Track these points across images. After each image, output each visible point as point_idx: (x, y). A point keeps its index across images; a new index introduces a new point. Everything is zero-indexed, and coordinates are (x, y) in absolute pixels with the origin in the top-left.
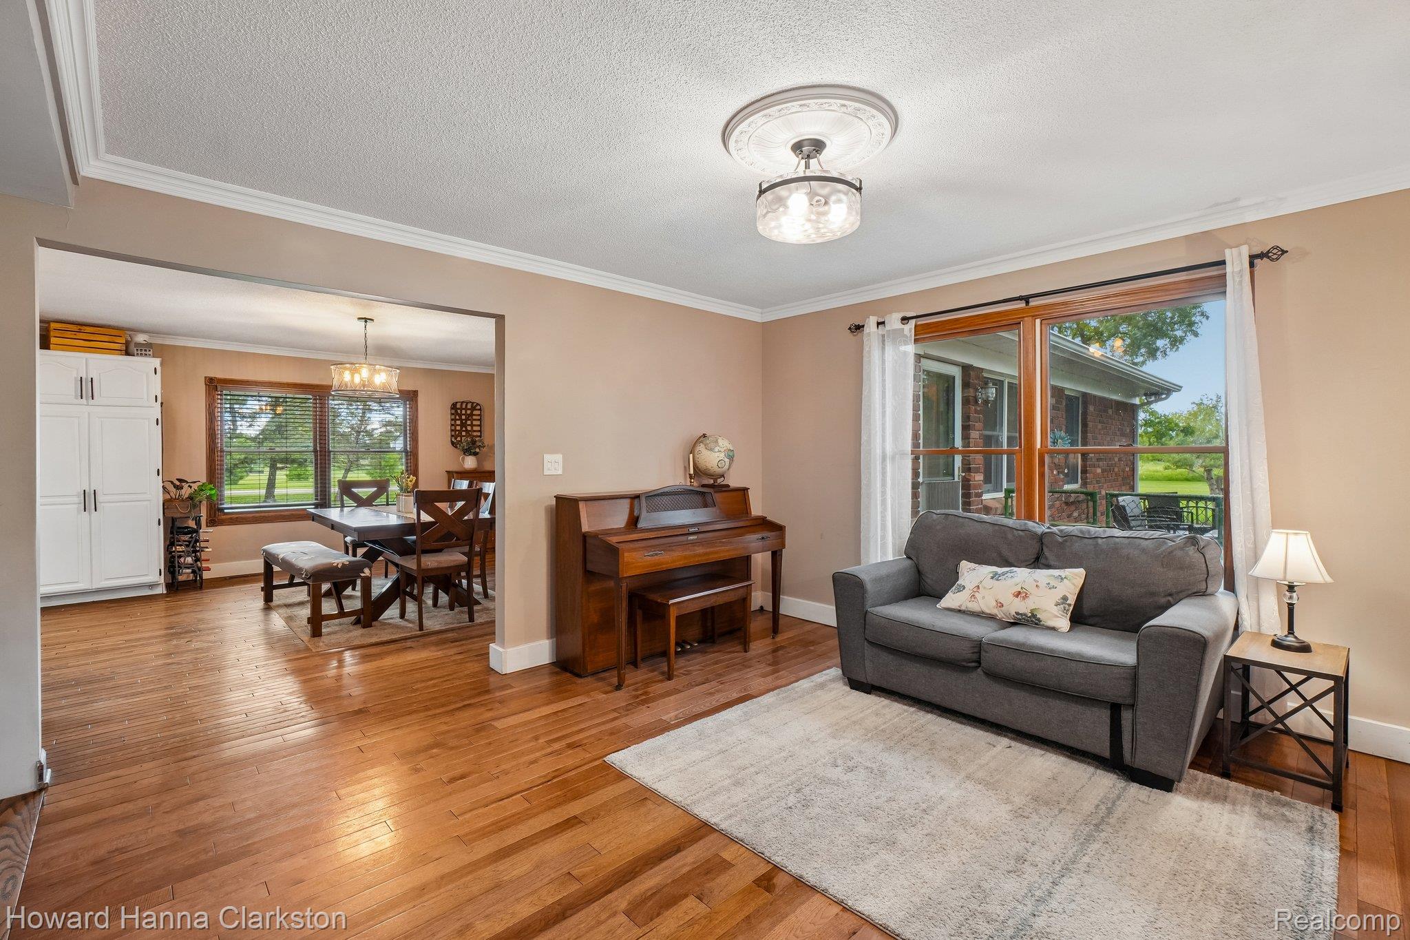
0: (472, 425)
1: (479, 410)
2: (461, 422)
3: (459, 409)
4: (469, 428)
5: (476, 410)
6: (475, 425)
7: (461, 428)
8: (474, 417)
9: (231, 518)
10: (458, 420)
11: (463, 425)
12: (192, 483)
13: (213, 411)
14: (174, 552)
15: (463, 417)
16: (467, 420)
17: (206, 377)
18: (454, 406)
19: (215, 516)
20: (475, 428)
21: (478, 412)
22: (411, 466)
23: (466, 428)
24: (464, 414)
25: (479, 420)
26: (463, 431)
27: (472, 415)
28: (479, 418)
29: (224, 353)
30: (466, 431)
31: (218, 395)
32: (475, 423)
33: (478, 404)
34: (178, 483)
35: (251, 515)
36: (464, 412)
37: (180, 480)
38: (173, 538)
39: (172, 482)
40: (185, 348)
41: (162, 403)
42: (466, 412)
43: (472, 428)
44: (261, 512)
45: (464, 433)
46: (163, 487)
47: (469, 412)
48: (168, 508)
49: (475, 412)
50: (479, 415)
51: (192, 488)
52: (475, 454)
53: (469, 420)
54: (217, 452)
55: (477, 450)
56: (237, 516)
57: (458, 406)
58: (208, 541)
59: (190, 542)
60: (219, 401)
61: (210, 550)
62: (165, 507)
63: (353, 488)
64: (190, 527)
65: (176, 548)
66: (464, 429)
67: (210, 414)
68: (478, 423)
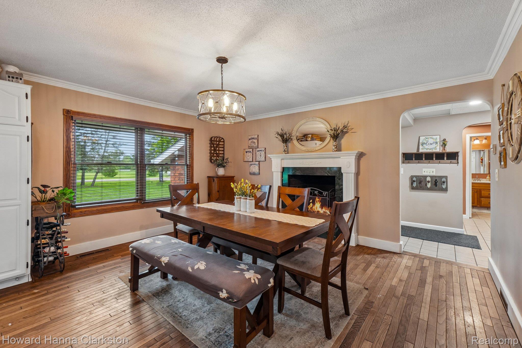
0: (219, 150)
1: (223, 142)
2: (214, 148)
3: (213, 141)
4: (217, 152)
5: (221, 142)
6: (221, 150)
7: (214, 152)
8: (220, 146)
9: (81, 212)
10: (212, 147)
11: (215, 150)
12: (55, 188)
13: (69, 134)
14: (40, 244)
15: (215, 146)
16: (216, 147)
17: (64, 110)
18: (211, 140)
19: (69, 211)
20: (220, 152)
21: (223, 143)
22: (190, 174)
23: (216, 152)
24: (215, 144)
25: (223, 147)
26: (215, 153)
27: (219, 144)
28: (223, 146)
29: (77, 93)
30: (216, 153)
31: (72, 123)
32: (220, 149)
33: (222, 138)
34: (43, 189)
35: (95, 209)
36: (215, 143)
37: (44, 186)
38: (39, 233)
39: (38, 188)
40: (47, 86)
41: (32, 124)
42: (216, 143)
43: (219, 152)
44: (102, 206)
45: (215, 155)
46: (32, 192)
47: (217, 143)
48: (35, 210)
49: (220, 143)
50: (223, 145)
51: (55, 193)
52: (224, 167)
53: (218, 147)
54: (72, 164)
55: (225, 164)
56: (86, 210)
57: (213, 139)
58: (67, 232)
59: (53, 235)
60: (73, 127)
61: (69, 239)
62: (33, 209)
63: (179, 190)
64: (52, 223)
65: (41, 241)
66: (215, 152)
67: (67, 136)
68: (222, 149)
